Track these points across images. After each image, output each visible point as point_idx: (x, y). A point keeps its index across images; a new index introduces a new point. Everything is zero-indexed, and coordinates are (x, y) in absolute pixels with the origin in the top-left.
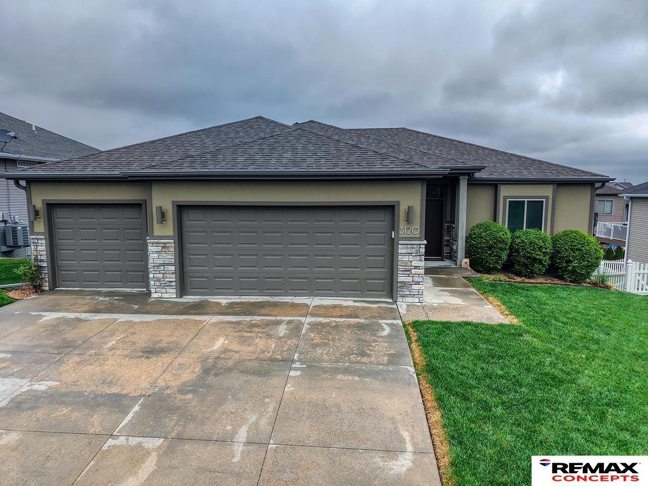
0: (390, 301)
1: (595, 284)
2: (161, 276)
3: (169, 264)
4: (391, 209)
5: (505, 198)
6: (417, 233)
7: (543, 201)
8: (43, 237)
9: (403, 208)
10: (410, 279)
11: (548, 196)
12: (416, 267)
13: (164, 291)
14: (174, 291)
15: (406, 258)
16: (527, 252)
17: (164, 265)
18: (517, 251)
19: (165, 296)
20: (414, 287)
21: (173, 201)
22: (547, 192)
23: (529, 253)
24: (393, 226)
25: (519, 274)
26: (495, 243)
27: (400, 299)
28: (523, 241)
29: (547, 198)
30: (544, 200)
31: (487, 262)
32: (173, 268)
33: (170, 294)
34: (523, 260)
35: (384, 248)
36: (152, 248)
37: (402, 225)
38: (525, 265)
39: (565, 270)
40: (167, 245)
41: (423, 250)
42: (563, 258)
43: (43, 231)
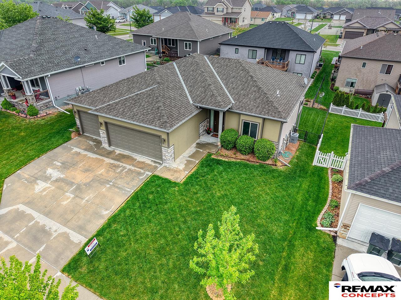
2: (104, 140)
5: (242, 120)
6: (167, 146)
7: (257, 124)
8: (78, 119)
9: (163, 138)
10: (166, 159)
12: (167, 156)
14: (108, 145)
15: (164, 152)
17: (104, 137)
19: (105, 146)
21: (104, 121)
27: (164, 163)
29: (259, 123)
37: (163, 142)
40: (104, 132)
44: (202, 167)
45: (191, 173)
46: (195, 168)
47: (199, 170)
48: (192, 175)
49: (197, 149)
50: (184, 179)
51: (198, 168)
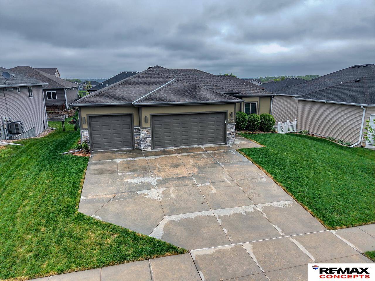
0: (224, 144)
1: (272, 132)
2: (146, 142)
3: (148, 138)
4: (225, 113)
5: (244, 102)
6: (233, 121)
8: (88, 130)
9: (229, 113)
10: (231, 136)
11: (258, 102)
12: (233, 132)
13: (147, 148)
14: (151, 147)
15: (230, 129)
16: (253, 123)
17: (147, 138)
18: (250, 122)
19: (147, 149)
20: (232, 138)
21: (150, 114)
22: (257, 100)
23: (254, 123)
24: (226, 119)
25: (250, 131)
26: (244, 120)
27: (228, 143)
28: (252, 119)
30: (256, 103)
31: (241, 127)
32: (150, 139)
33: (149, 149)
34: (252, 125)
35: (222, 126)
36: (142, 132)
37: (229, 118)
38: (253, 127)
39: (264, 128)
40: (148, 130)
41: (235, 126)
42: (264, 124)
43: (87, 128)
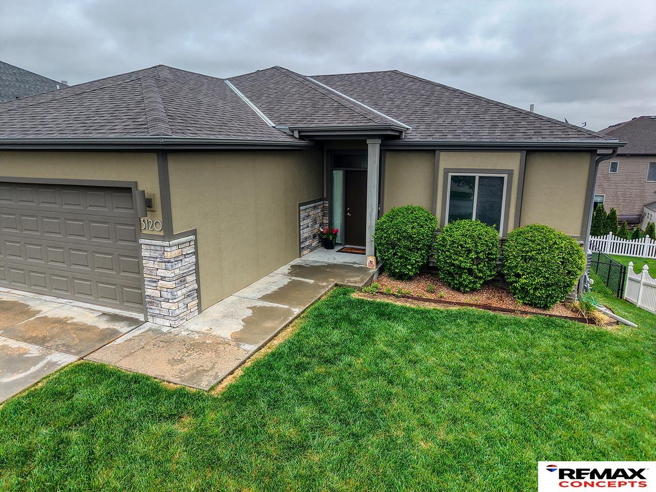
5: (447, 171)
6: (159, 230)
7: (503, 178)
10: (158, 293)
11: (512, 170)
12: (162, 278)
15: (151, 264)
20: (164, 305)
22: (512, 163)
27: (151, 319)
29: (510, 173)
30: (506, 176)
44: (320, 325)
45: (270, 351)
46: (289, 329)
47: (307, 337)
48: (277, 355)
49: (293, 278)
50: (231, 377)
51: (304, 329)
